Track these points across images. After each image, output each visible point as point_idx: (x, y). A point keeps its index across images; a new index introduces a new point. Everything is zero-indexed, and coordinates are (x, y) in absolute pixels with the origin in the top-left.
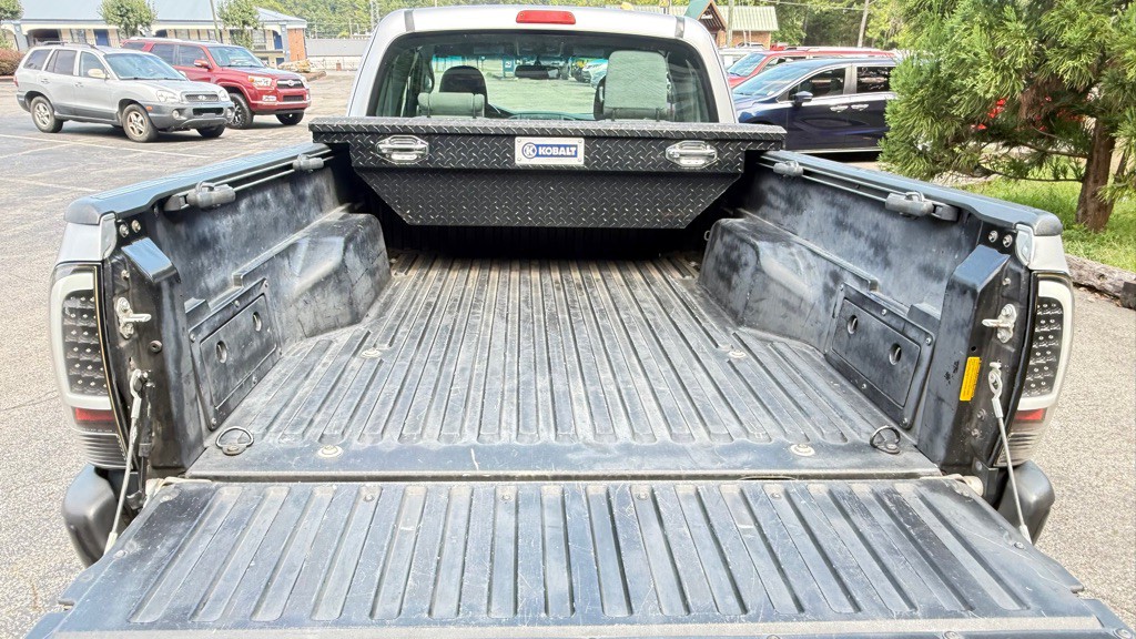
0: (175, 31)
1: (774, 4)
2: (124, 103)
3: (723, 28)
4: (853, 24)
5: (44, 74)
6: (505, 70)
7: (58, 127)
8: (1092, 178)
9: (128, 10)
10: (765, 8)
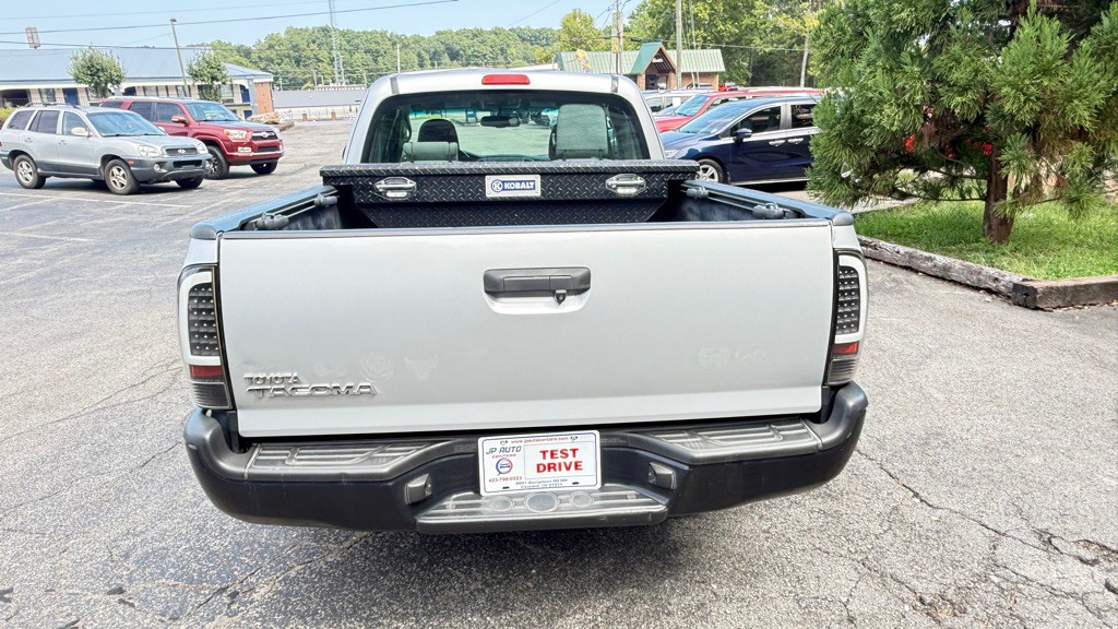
0: (144, 89)
1: (721, 48)
2: (107, 159)
3: (674, 71)
4: (794, 63)
5: (27, 133)
6: (468, 116)
7: (40, 184)
8: (992, 197)
9: (98, 70)
10: (712, 51)
